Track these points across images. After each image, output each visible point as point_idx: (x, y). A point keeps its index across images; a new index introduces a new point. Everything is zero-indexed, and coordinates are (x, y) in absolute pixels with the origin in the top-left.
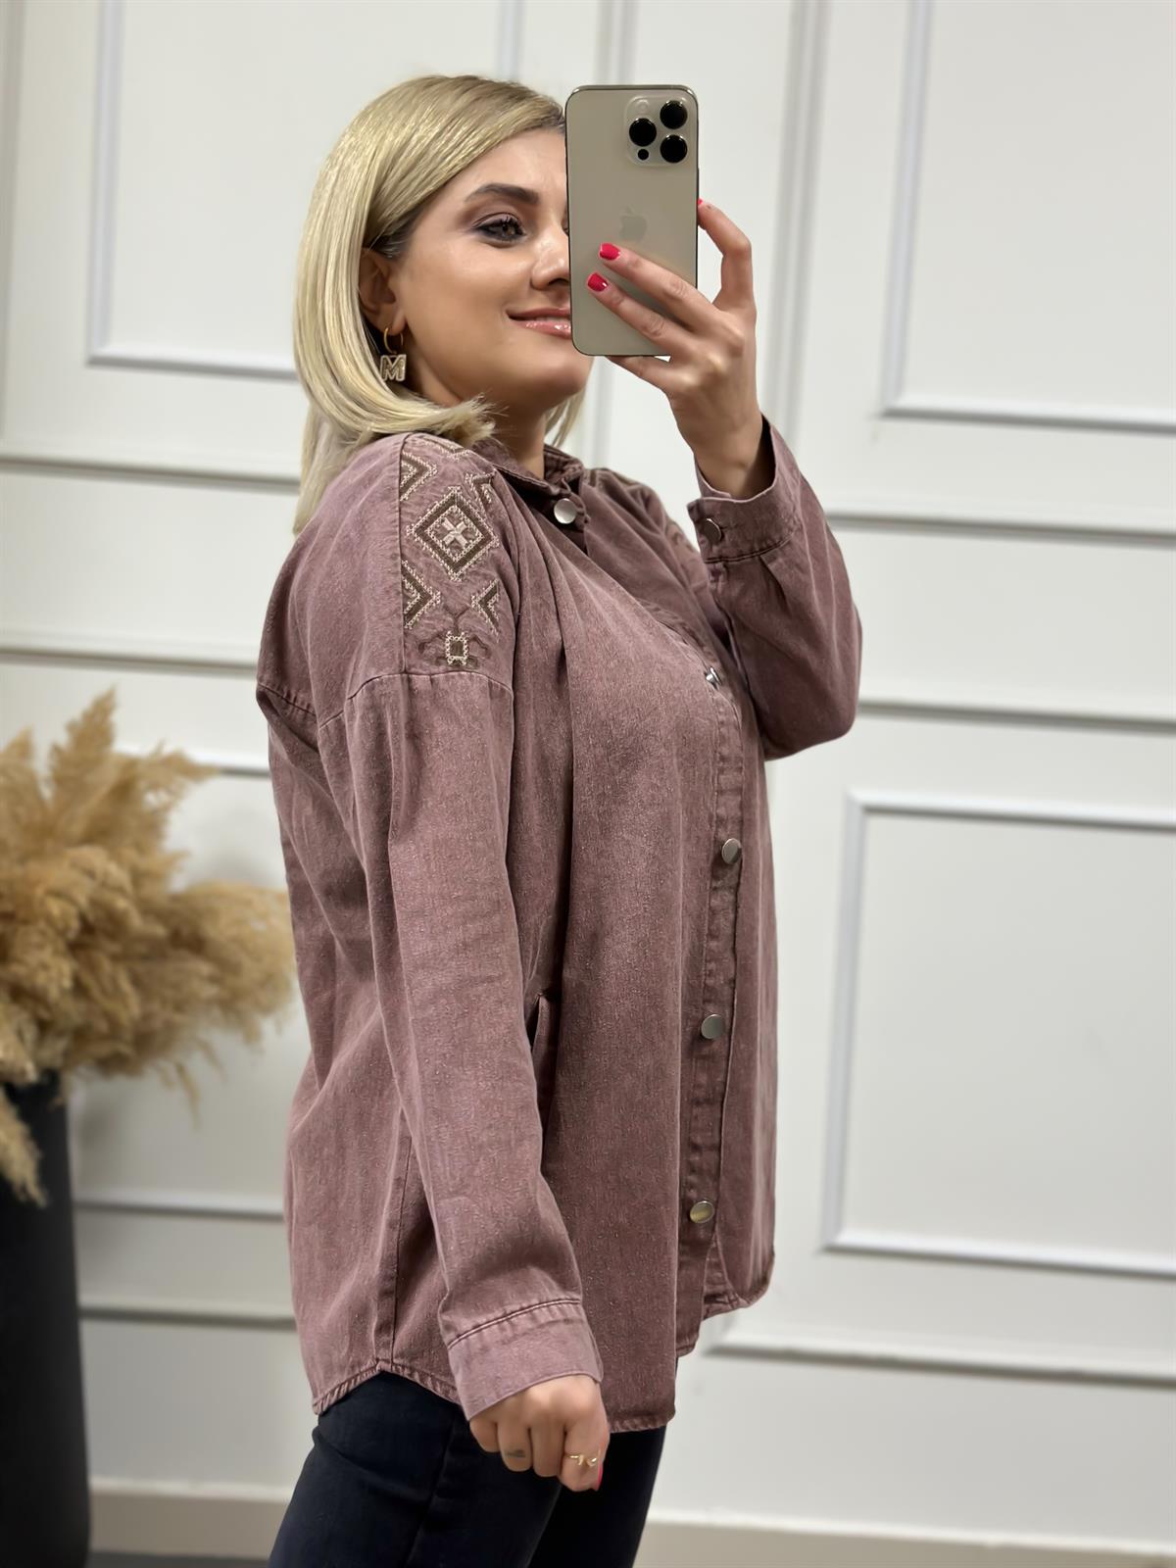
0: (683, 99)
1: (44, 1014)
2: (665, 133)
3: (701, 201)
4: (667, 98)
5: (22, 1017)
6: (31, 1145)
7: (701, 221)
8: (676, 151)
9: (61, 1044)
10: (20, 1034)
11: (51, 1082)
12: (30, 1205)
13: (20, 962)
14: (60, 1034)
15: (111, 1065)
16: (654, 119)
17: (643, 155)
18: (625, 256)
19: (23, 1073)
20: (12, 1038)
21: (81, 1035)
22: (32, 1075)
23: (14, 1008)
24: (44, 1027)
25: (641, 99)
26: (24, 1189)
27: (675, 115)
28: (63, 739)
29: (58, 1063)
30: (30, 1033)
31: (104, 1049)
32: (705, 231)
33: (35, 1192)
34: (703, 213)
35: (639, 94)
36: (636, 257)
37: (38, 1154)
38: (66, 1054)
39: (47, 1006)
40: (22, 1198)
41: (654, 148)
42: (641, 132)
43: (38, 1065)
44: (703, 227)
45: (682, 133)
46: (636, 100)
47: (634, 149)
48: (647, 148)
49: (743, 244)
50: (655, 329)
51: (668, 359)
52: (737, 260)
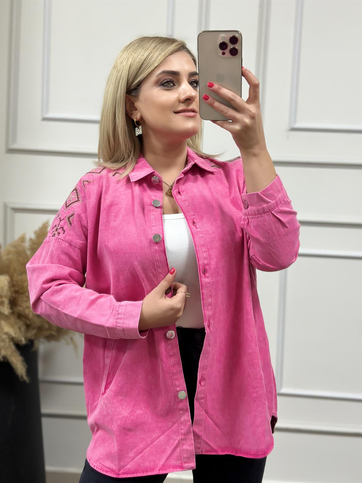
0: (237, 35)
1: (28, 323)
2: (231, 46)
3: (243, 68)
4: (231, 35)
5: (21, 323)
6: (24, 363)
7: (243, 74)
8: (234, 52)
9: (34, 332)
10: (20, 329)
11: (31, 343)
12: (24, 382)
13: (20, 306)
14: (34, 328)
15: (50, 338)
16: (227, 41)
17: (224, 54)
18: (216, 86)
19: (21, 341)
20: (18, 330)
21: (40, 329)
22: (23, 341)
23: (18, 321)
24: (28, 326)
25: (223, 35)
26: (22, 377)
27: (234, 40)
28: (33, 236)
29: (33, 338)
30: (24, 328)
31: (47, 333)
32: (244, 78)
33: (25, 378)
34: (244, 72)
35: (222, 33)
36: (220, 86)
37: (26, 366)
38: (36, 335)
39: (29, 320)
40: (22, 380)
41: (227, 51)
42: (223, 46)
43: (26, 339)
44: (244, 76)
45: (237, 46)
46: (221, 35)
47: (221, 52)
48: (225, 51)
49: (257, 82)
50: (226, 112)
51: (231, 121)
52: (254, 88)
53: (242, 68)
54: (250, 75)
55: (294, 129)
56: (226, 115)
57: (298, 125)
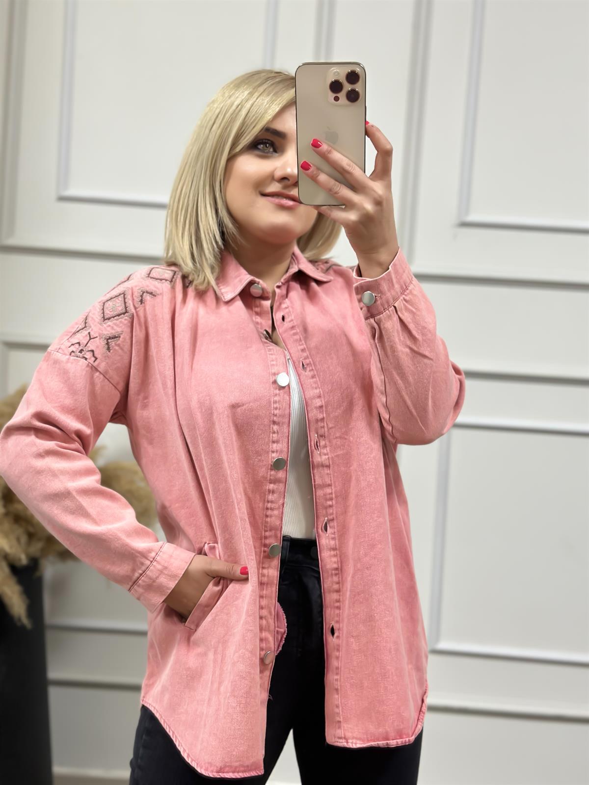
0: (358, 69)
1: (31, 530)
3: (368, 123)
4: (349, 69)
5: (20, 531)
6: (24, 596)
7: (367, 133)
8: (353, 97)
9: (40, 545)
10: (18, 540)
11: (34, 564)
12: (24, 627)
14: (39, 539)
15: (64, 555)
16: (343, 79)
17: (337, 99)
18: (324, 147)
19: (20, 560)
20: (14, 542)
21: (49, 541)
22: (24, 560)
23: (16, 526)
24: (31, 536)
25: (336, 69)
26: (20, 620)
27: (353, 77)
29: (38, 554)
30: (24, 539)
31: (60, 548)
32: (369, 139)
33: (26, 621)
34: (369, 129)
35: (333, 67)
37: (27, 601)
38: (42, 550)
39: (33, 526)
40: (19, 624)
41: (342, 95)
42: (336, 87)
43: (27, 555)
45: (358, 87)
46: (333, 70)
47: (332, 96)
48: (338, 95)
49: (388, 147)
50: (336, 191)
51: (344, 207)
52: (385, 155)
53: (366, 123)
54: (378, 134)
55: (465, 225)
56: (336, 195)
57: (473, 218)
